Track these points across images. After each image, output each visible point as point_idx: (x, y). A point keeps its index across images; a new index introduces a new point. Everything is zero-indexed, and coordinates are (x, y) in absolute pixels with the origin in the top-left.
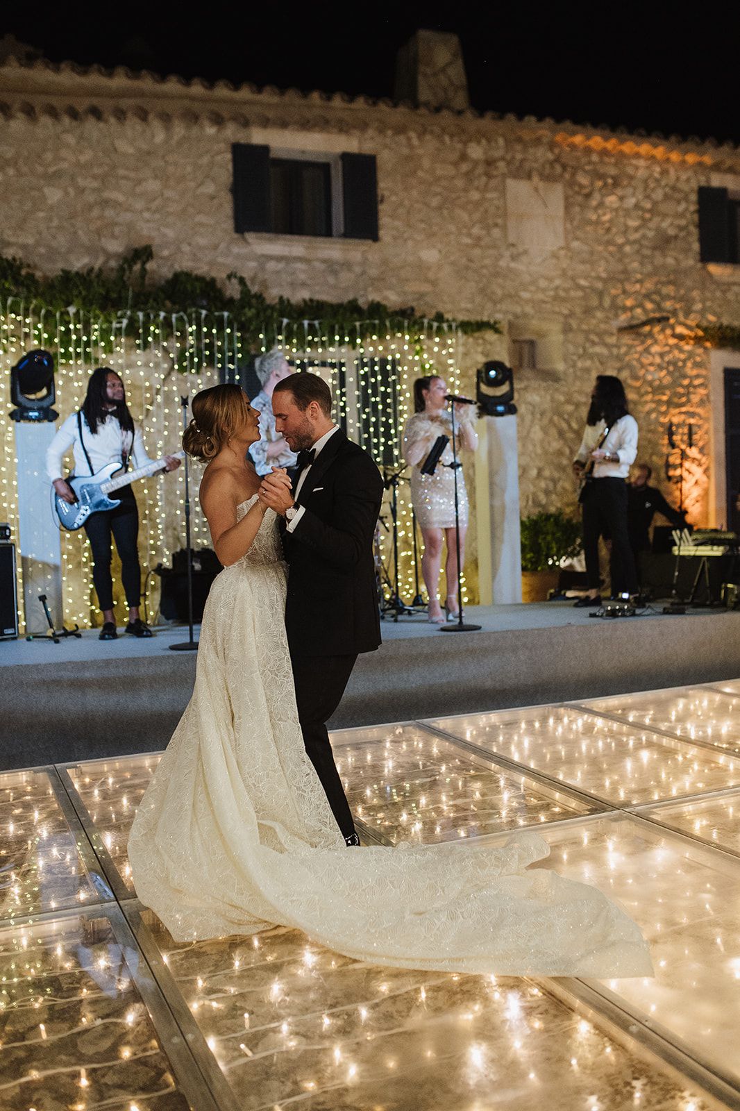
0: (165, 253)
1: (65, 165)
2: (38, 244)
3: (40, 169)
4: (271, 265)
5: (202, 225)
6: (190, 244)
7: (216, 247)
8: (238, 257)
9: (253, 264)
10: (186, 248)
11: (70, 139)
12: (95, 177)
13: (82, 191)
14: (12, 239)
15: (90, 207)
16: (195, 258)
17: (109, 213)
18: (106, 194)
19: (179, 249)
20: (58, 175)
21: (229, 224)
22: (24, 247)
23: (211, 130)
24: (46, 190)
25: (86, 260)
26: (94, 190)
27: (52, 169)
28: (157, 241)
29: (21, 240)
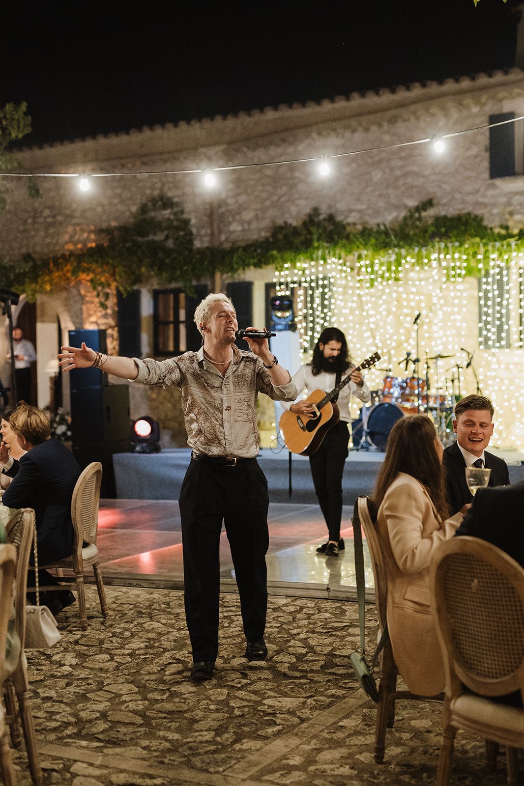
0: (445, 201)
1: (383, 155)
2: (368, 208)
3: (370, 160)
4: (517, 199)
5: (468, 178)
6: (460, 193)
7: (477, 191)
8: (493, 196)
9: (503, 200)
10: (458, 196)
11: (387, 138)
12: (401, 159)
13: (392, 170)
14: (354, 207)
15: (397, 178)
16: (464, 202)
17: (409, 180)
18: (407, 169)
19: (453, 198)
20: (380, 161)
21: (486, 175)
22: (360, 212)
23: (475, 110)
24: (373, 173)
25: (394, 214)
26: (401, 167)
27: (377, 159)
28: (439, 194)
29: (359, 207)
